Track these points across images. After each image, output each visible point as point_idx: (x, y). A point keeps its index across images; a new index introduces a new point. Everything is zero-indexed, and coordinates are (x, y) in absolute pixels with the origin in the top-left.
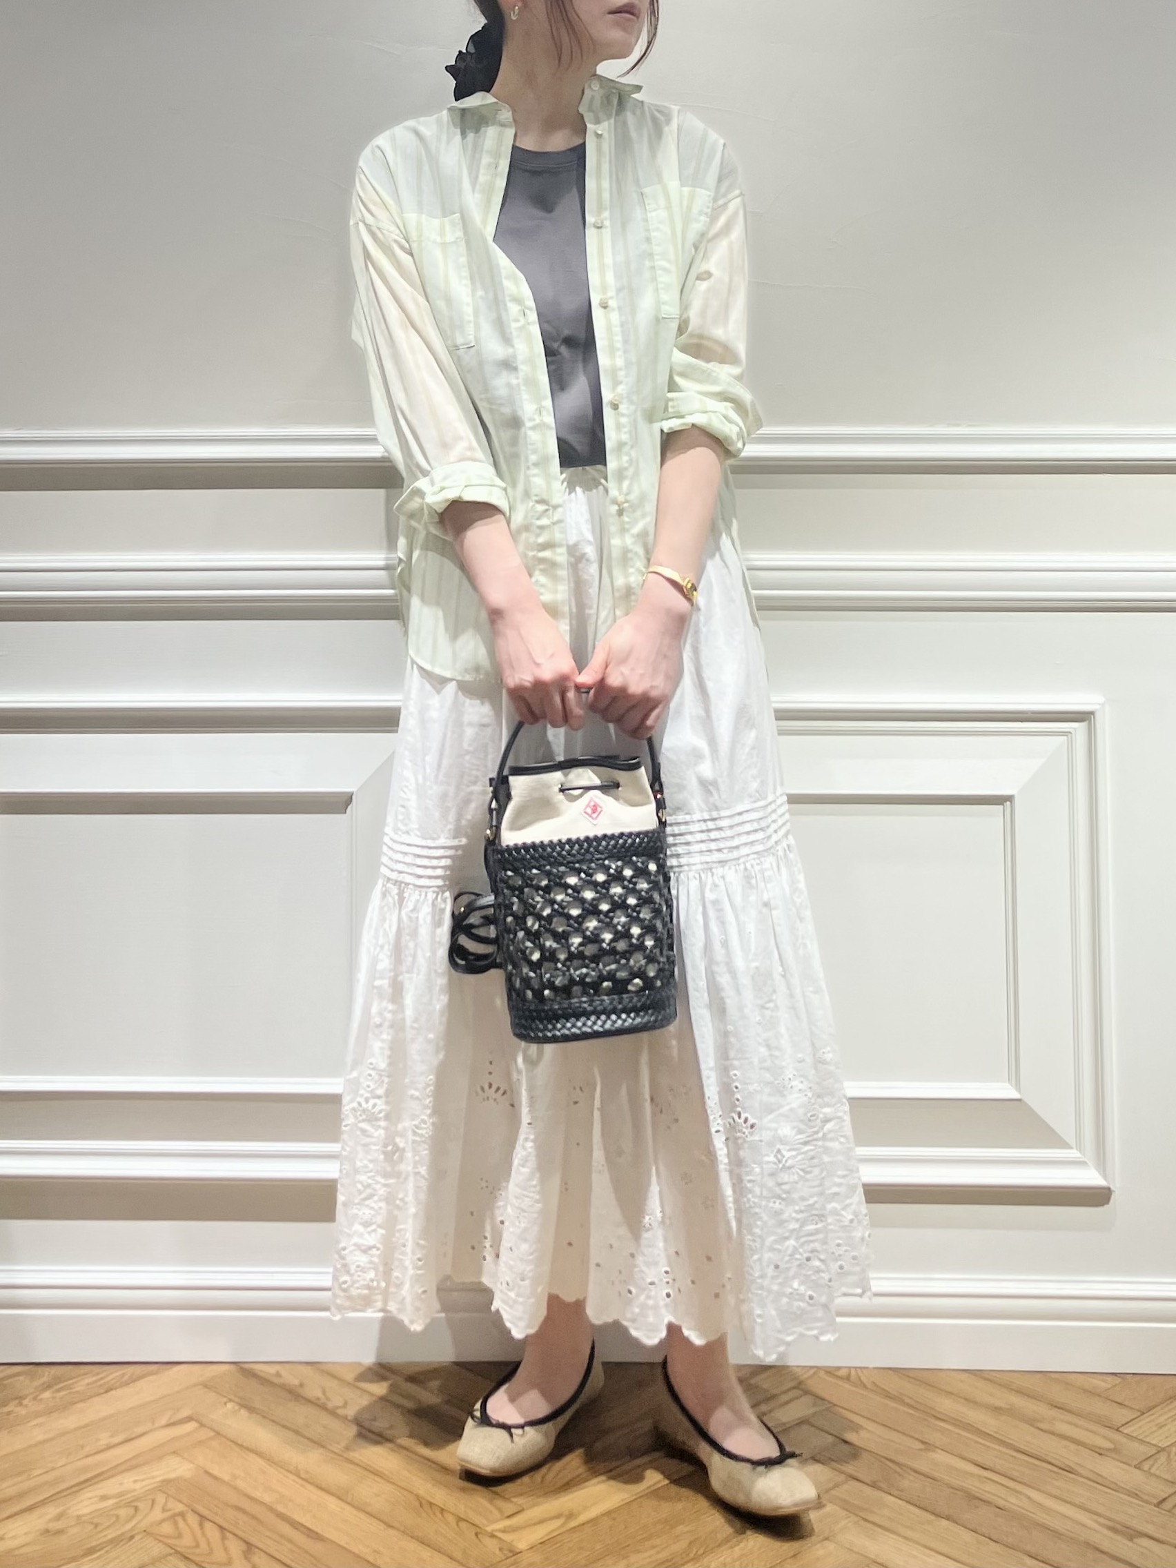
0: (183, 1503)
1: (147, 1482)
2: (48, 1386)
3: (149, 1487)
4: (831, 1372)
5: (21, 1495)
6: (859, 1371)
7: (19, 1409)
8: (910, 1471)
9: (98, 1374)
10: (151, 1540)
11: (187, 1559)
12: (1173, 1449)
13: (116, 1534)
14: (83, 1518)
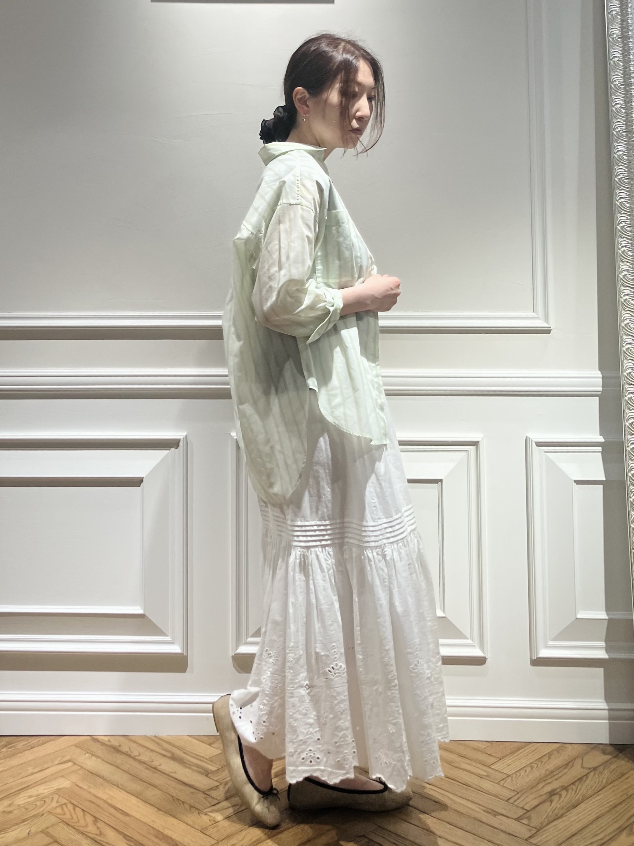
0: (66, 799)
1: (50, 789)
3: (51, 792)
9: (27, 740)
10: (52, 815)
11: (68, 824)
12: (514, 776)
13: (35, 813)
14: (21, 806)
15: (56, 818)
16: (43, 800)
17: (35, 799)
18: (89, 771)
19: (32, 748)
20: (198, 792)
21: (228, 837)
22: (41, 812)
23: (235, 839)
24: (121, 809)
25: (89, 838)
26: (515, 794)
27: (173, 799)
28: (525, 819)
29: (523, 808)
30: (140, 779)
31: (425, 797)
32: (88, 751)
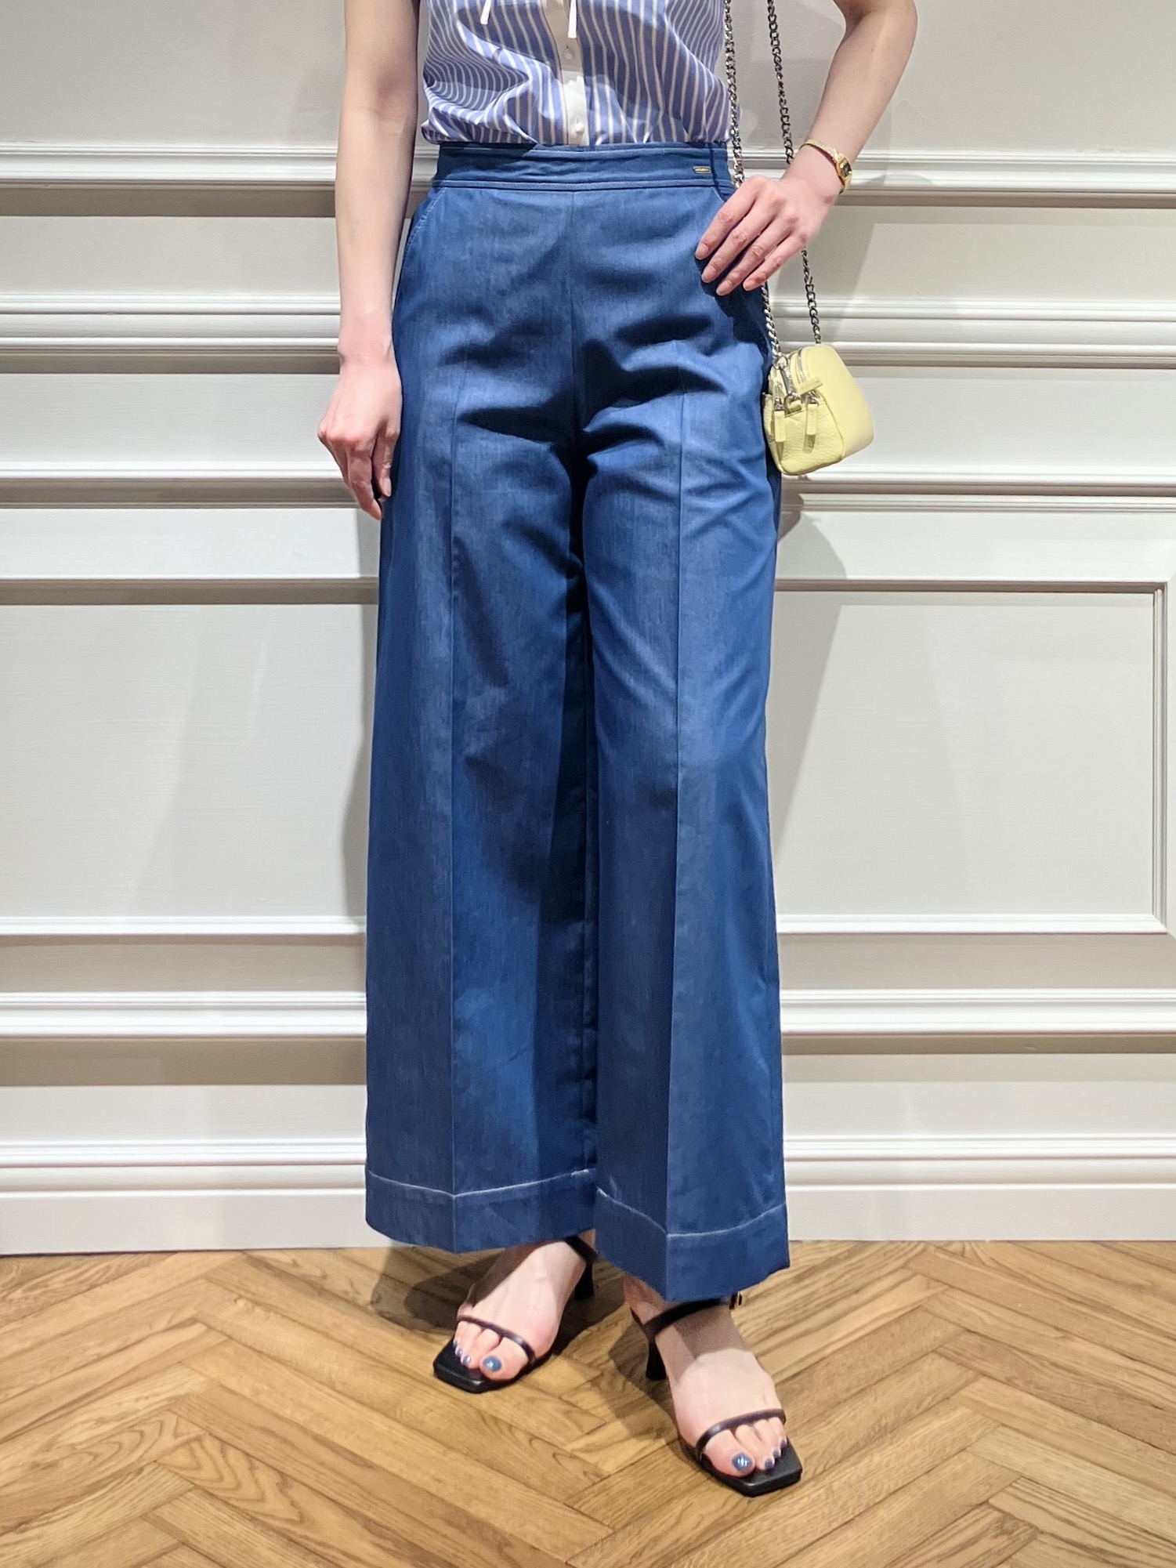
0: (200, 1427)
1: (152, 1400)
2: (20, 1284)
3: (155, 1407)
4: (942, 1247)
6: (973, 1244)
8: (1047, 1364)
9: (76, 1268)
10: (166, 1472)
11: (209, 1494)
13: (121, 1466)
14: (77, 1447)
15: (177, 1477)
16: (136, 1427)
17: (117, 1427)
18: (250, 1347)
19: (92, 1287)
20: (543, 1396)
21: (640, 1517)
22: (133, 1463)
23: (657, 1525)
24: (348, 1448)
25: (272, 1533)
27: (484, 1419)
30: (387, 1365)
31: (1130, 1396)
32: (242, 1293)
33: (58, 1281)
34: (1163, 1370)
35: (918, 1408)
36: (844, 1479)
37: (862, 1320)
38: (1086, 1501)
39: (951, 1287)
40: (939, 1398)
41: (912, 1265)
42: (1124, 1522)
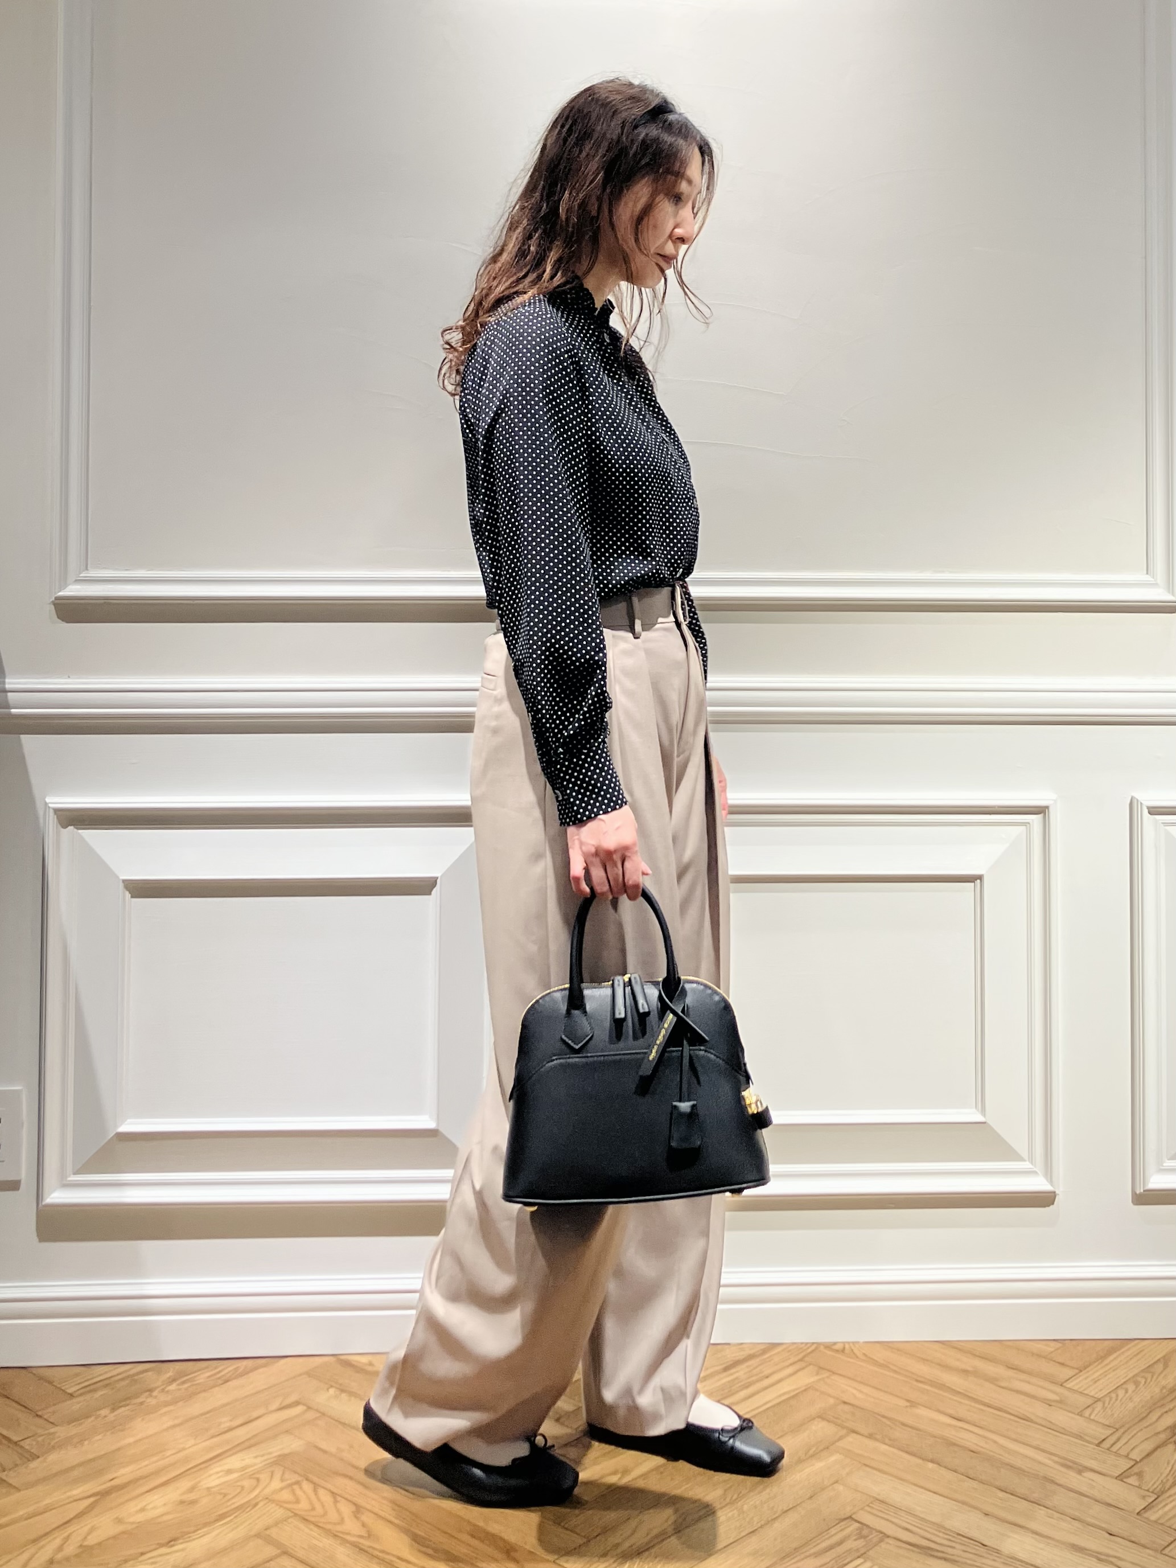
0: (298, 1474)
1: (265, 1457)
2: (174, 1380)
3: (269, 1461)
4: (829, 1346)
5: (157, 1473)
6: (851, 1344)
7: (149, 1400)
8: (899, 1424)
9: (216, 1368)
10: (273, 1505)
11: (305, 1520)
12: (1107, 1399)
13: (242, 1502)
14: (213, 1490)
15: (281, 1509)
16: (254, 1477)
17: (241, 1476)
18: (336, 1420)
19: (226, 1381)
21: (607, 1530)
22: (251, 1499)
25: (347, 1545)
26: (1111, 1432)
28: (1132, 1475)
29: (1127, 1456)
31: (954, 1444)
32: (333, 1384)
33: (202, 1377)
34: (981, 1428)
35: (806, 1454)
36: (751, 1503)
37: (770, 1396)
38: (922, 1516)
39: (834, 1373)
40: (821, 1448)
41: (806, 1359)
42: (946, 1529)
